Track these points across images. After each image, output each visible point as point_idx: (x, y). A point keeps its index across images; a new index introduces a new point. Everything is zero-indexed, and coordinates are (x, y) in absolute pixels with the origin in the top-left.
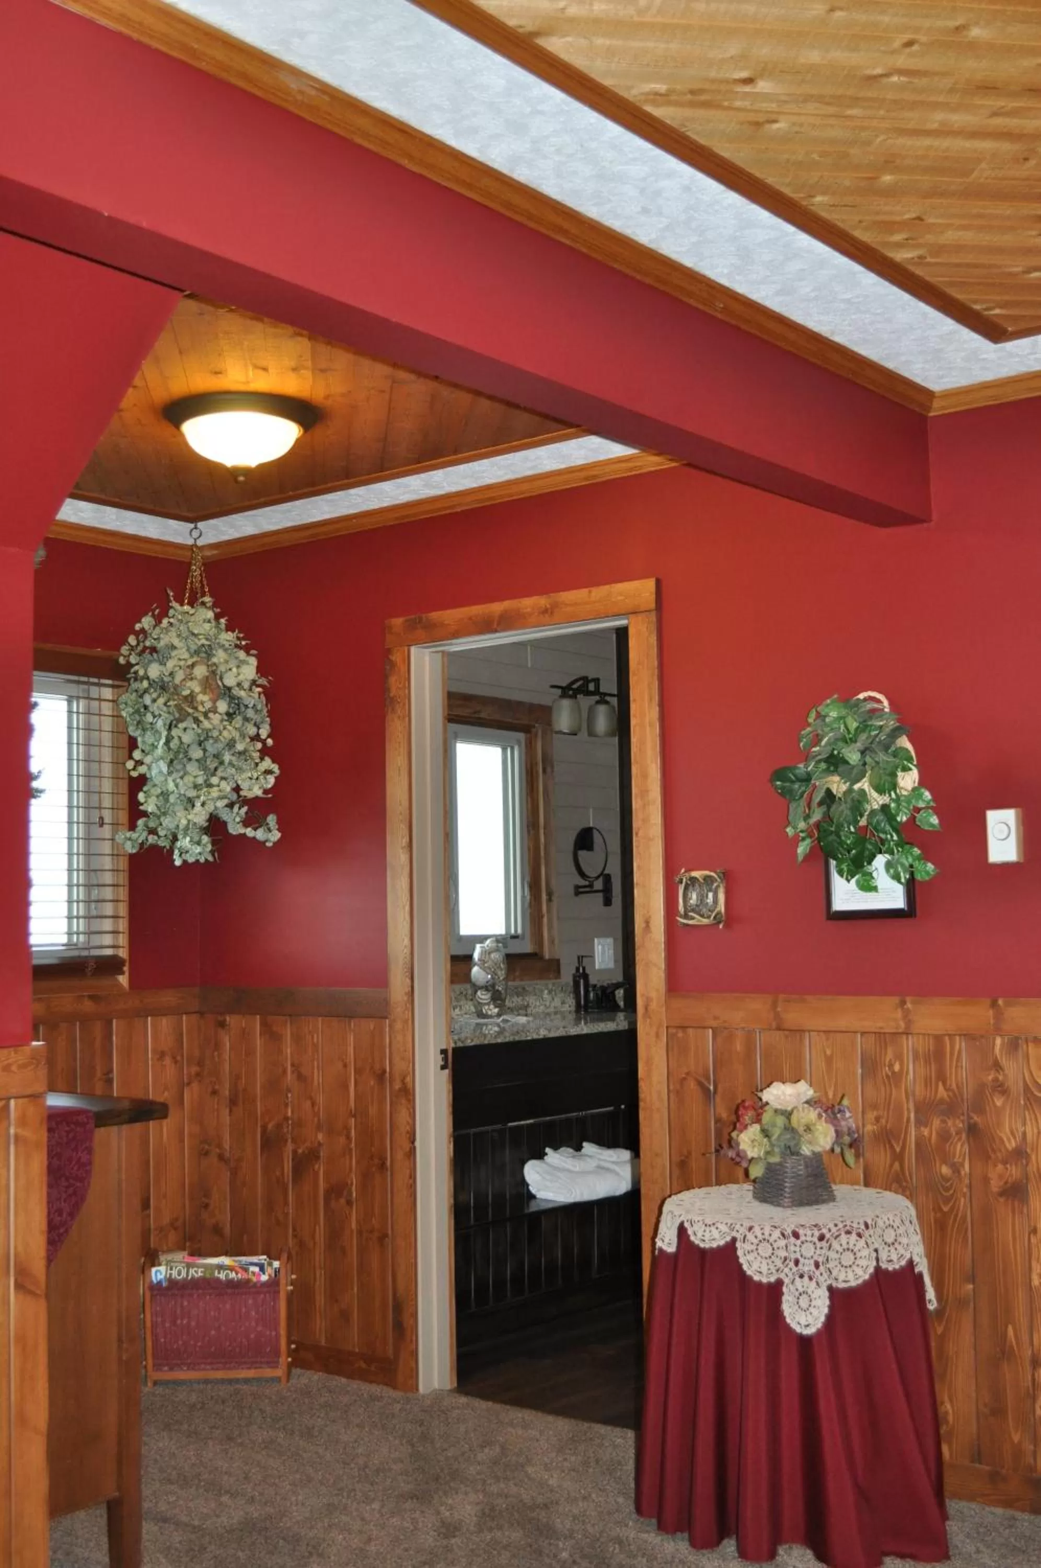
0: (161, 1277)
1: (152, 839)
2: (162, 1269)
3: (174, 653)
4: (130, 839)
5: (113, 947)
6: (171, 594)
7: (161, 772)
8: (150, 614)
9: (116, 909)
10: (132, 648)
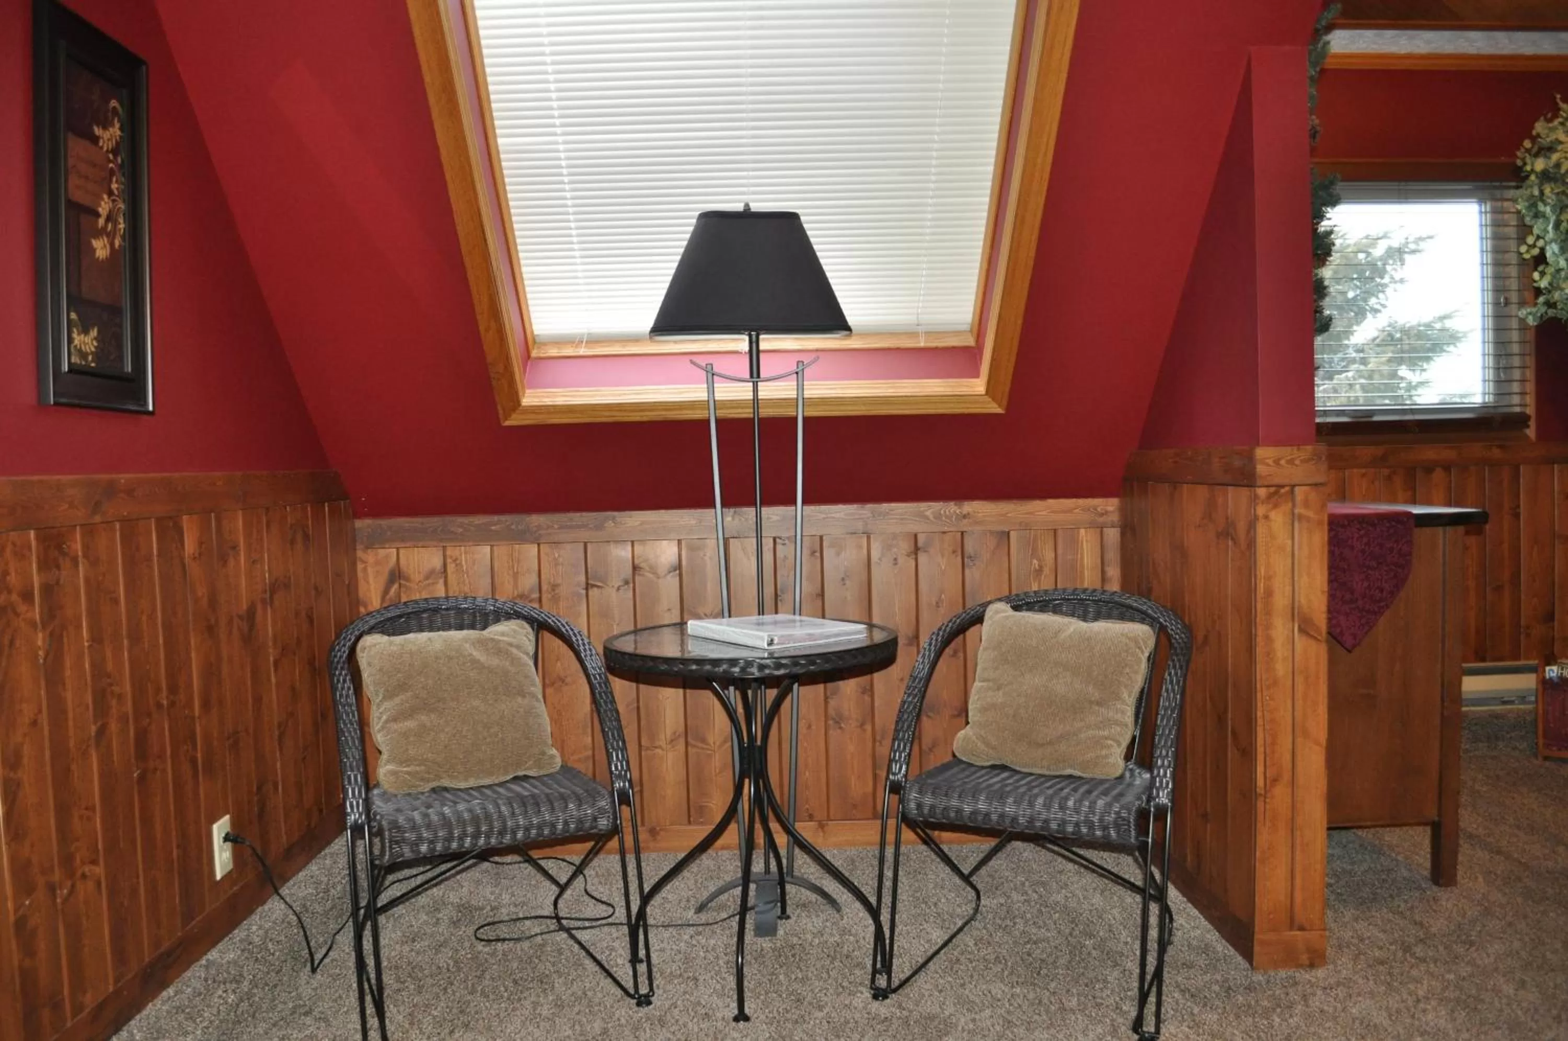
0: (1553, 675)
1: (1551, 312)
2: (1555, 668)
3: (1560, 148)
4: (1530, 314)
5: (1521, 405)
6: (1558, 96)
7: (1554, 253)
8: (1542, 118)
9: (1523, 374)
10: (1528, 151)
